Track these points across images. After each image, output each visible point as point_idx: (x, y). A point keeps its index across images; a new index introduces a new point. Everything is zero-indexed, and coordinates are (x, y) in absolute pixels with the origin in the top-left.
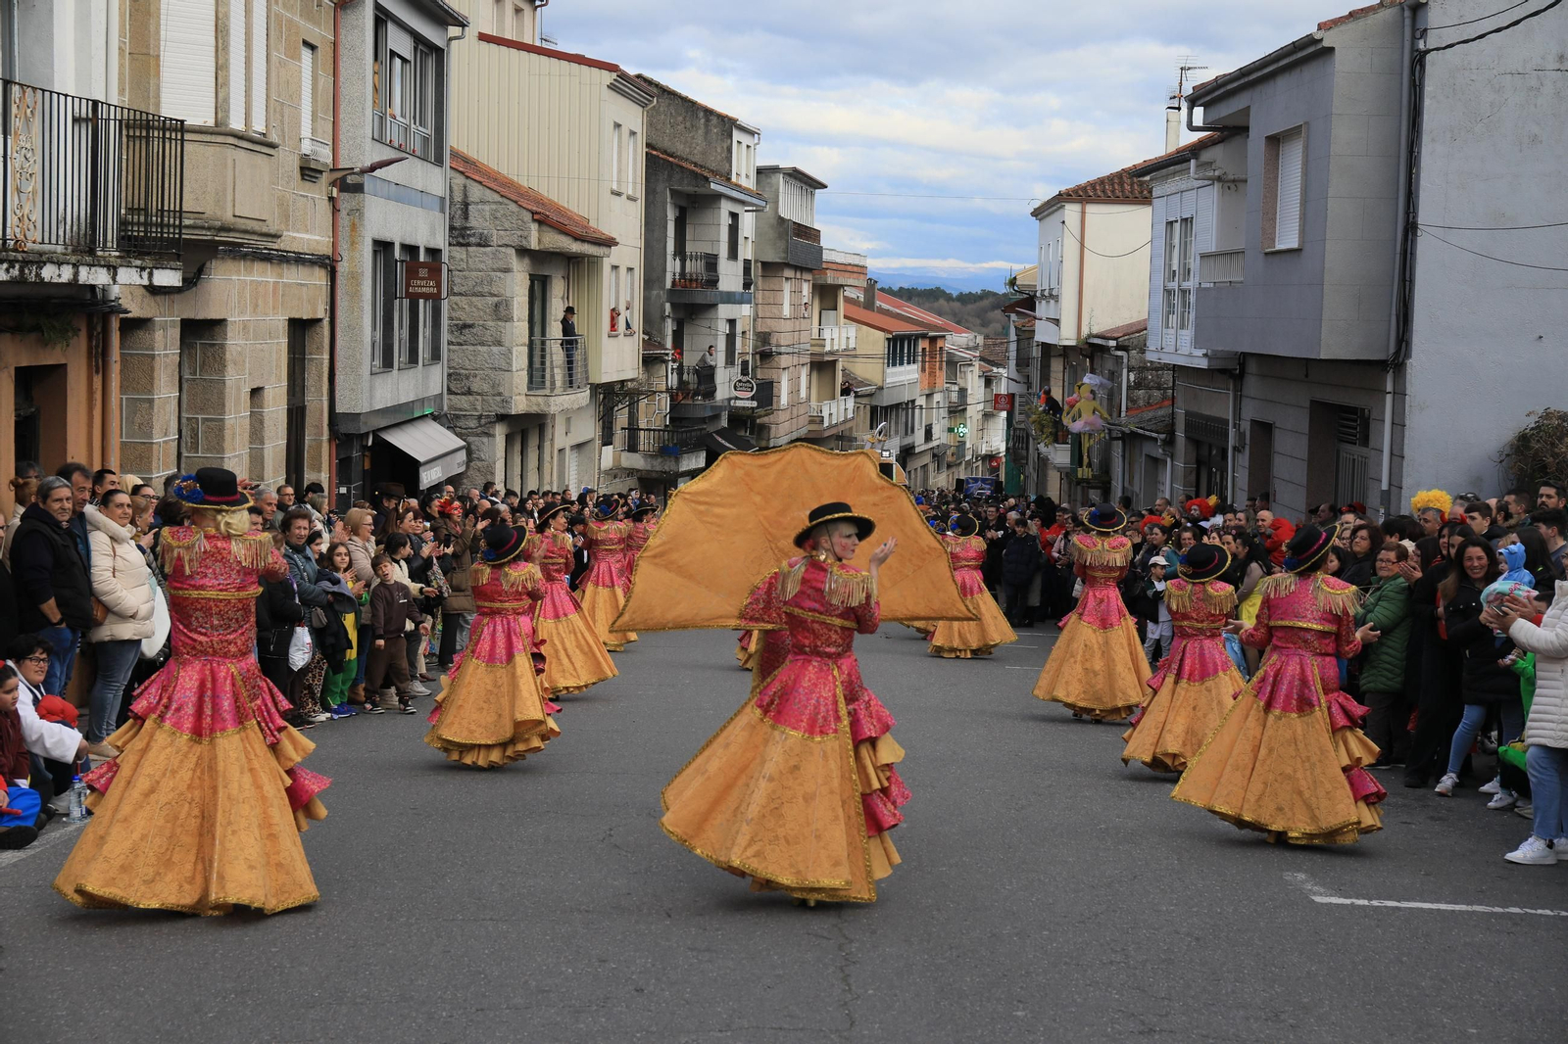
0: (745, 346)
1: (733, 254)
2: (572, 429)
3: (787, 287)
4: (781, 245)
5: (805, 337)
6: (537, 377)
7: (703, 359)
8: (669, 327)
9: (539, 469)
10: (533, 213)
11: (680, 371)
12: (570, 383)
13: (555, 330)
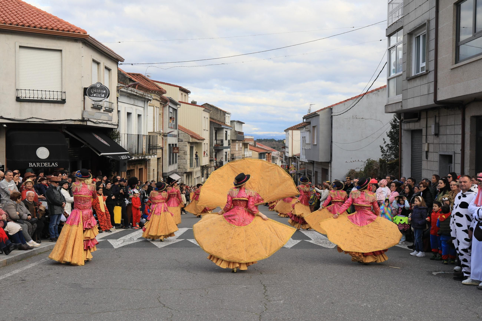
0: (229, 157)
1: (226, 139)
2: (197, 174)
3: (237, 144)
4: (236, 136)
5: (241, 154)
6: (191, 165)
7: (221, 160)
8: (214, 154)
9: (191, 182)
10: (191, 136)
11: (216, 162)
12: (197, 166)
13: (194, 156)
